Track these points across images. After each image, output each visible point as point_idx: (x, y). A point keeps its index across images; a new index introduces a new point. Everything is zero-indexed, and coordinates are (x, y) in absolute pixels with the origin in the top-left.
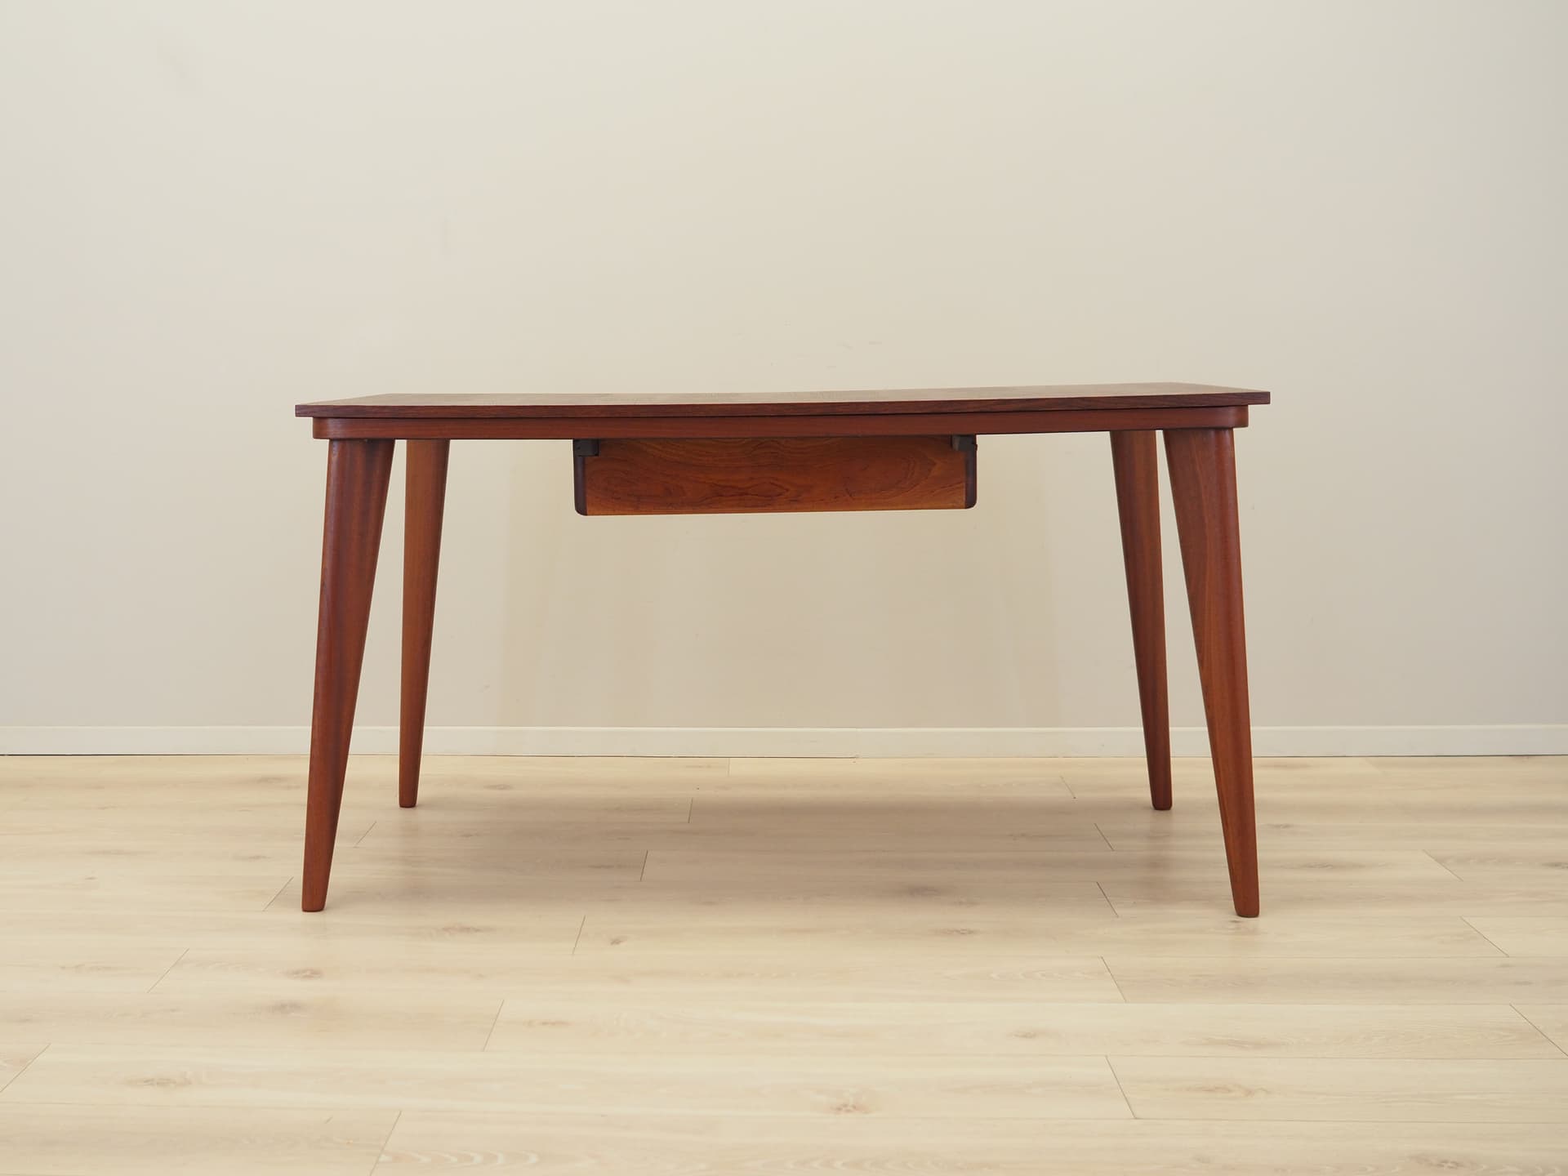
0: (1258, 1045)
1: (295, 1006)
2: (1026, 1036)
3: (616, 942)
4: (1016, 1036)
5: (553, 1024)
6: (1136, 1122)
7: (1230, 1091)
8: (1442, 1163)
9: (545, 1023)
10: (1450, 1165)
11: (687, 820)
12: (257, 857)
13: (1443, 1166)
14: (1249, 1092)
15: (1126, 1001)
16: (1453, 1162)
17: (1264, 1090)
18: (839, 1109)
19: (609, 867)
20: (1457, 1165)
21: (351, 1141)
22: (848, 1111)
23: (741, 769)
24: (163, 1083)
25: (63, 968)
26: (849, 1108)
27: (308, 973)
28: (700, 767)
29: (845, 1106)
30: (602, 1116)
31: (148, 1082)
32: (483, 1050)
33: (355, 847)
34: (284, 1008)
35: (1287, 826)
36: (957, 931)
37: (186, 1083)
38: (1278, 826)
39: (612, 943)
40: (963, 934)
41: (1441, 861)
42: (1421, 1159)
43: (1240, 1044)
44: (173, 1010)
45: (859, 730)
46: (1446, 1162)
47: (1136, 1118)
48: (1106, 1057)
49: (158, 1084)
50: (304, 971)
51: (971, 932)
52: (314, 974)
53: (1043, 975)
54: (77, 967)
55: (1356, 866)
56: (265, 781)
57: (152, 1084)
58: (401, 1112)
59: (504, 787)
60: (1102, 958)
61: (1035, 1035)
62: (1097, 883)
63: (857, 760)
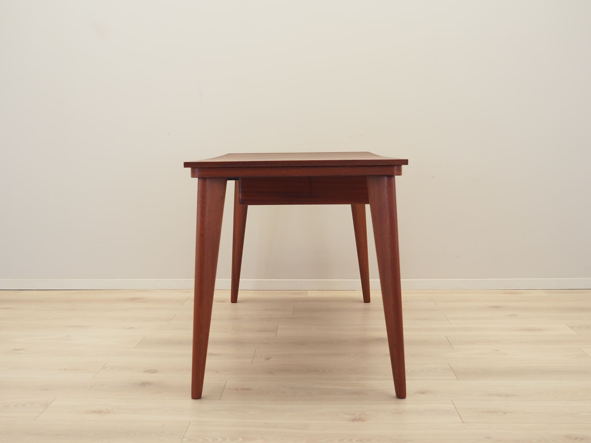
0: (507, 396)
1: (148, 383)
2: (422, 393)
4: (418, 393)
5: (246, 390)
7: (497, 412)
8: (576, 438)
9: (242, 389)
10: (579, 439)
12: (131, 328)
13: (576, 439)
14: (505, 413)
15: (458, 380)
16: (580, 438)
17: (510, 412)
18: (354, 420)
19: (264, 331)
20: (582, 439)
21: (172, 433)
23: (311, 294)
24: (99, 412)
25: (60, 370)
26: (357, 420)
27: (153, 371)
28: (296, 294)
29: (356, 419)
30: (266, 423)
31: (94, 412)
32: (220, 399)
33: (168, 324)
34: (144, 384)
35: (515, 315)
37: (109, 412)
38: (511, 315)
39: (267, 359)
41: (572, 328)
42: (569, 437)
43: (500, 395)
44: (103, 385)
45: (356, 280)
46: (577, 438)
47: (463, 423)
48: (452, 400)
49: (98, 413)
50: (152, 370)
52: (154, 371)
53: (427, 370)
54: (65, 369)
55: (540, 330)
56: (134, 300)
57: (96, 413)
58: (190, 423)
59: (223, 302)
60: (449, 364)
61: (425, 393)
62: (446, 337)
63: (355, 291)
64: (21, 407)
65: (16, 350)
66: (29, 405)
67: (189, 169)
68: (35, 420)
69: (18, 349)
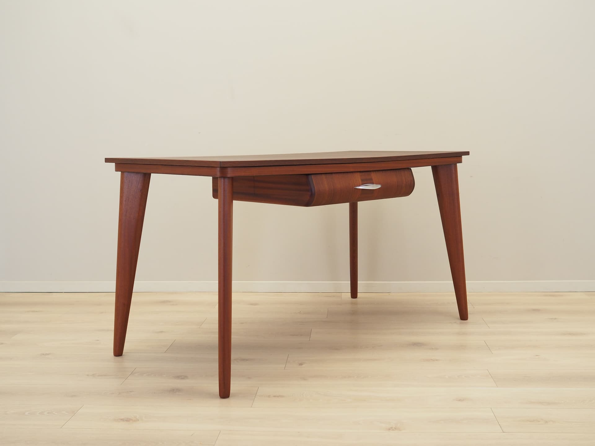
1: (178, 390)
2: (460, 400)
3: (301, 364)
4: (456, 400)
5: (278, 396)
6: (504, 433)
7: (539, 421)
9: (275, 396)
11: (326, 317)
12: (161, 332)
14: (546, 422)
15: (498, 387)
17: (552, 421)
18: (389, 429)
19: (297, 335)
21: (201, 443)
22: (393, 430)
24: (128, 420)
25: (88, 375)
26: (393, 429)
27: (182, 377)
28: (330, 296)
29: (392, 428)
30: (299, 432)
31: (122, 420)
32: (251, 407)
33: (199, 328)
34: (173, 391)
35: (555, 319)
36: (432, 360)
37: (137, 420)
38: (552, 319)
39: (300, 365)
40: (434, 361)
43: (542, 403)
44: (131, 392)
45: (391, 282)
48: (491, 408)
49: (126, 421)
51: (437, 360)
52: (185, 377)
53: (465, 377)
54: (93, 375)
55: (582, 334)
56: (164, 302)
57: (124, 421)
58: (220, 431)
59: (256, 304)
60: (488, 370)
61: (463, 400)
62: (484, 341)
63: (390, 294)
64: (47, 414)
65: (43, 355)
66: (56, 412)
67: (113, 165)
68: (61, 428)
69: (46, 354)
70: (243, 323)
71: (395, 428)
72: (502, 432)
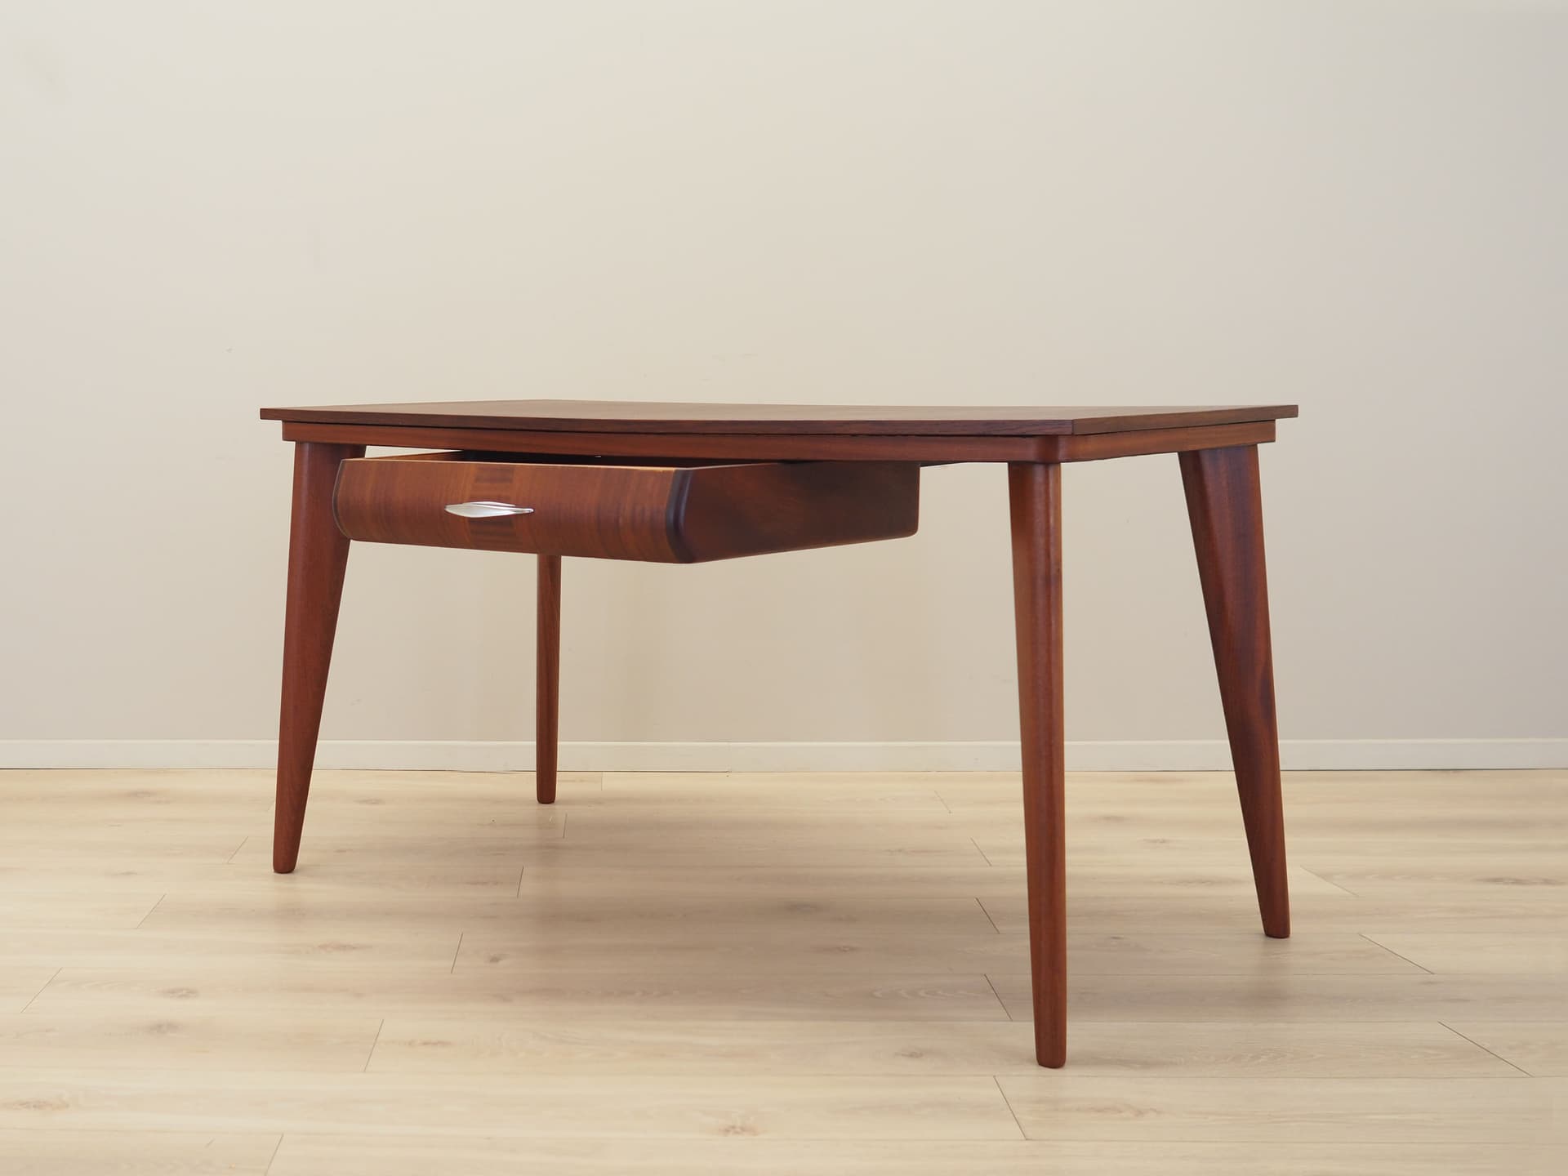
0: (1147, 1065)
1: (172, 1027)
2: (912, 1055)
3: (495, 960)
4: (903, 1055)
5: (435, 1044)
6: (1027, 1143)
7: (1120, 1112)
9: (425, 1044)
11: (562, 836)
12: (129, 874)
14: (1140, 1113)
15: (1012, 1021)
17: (1155, 1111)
18: (727, 1131)
19: (484, 883)
21: (233, 1166)
22: (737, 1133)
23: (613, 783)
24: (38, 1105)
26: (739, 1130)
27: (184, 992)
28: (572, 781)
29: (733, 1127)
30: (489, 1138)
31: (26, 1105)
32: (364, 1071)
33: (228, 863)
34: (160, 1029)
35: (1164, 841)
36: (840, 948)
37: (63, 1106)
38: (1154, 841)
39: (492, 961)
40: (845, 951)
41: (1326, 876)
43: (1128, 1064)
44: (47, 1031)
45: (731, 744)
47: (1027, 1140)
48: (994, 1077)
49: (35, 1106)
50: (182, 990)
51: (852, 949)
52: (189, 993)
53: (928, 993)
55: (1234, 882)
56: (135, 796)
57: (28, 1107)
58: (283, 1136)
59: (377, 802)
60: (985, 975)
61: (921, 1055)
62: (977, 899)
63: (730, 775)
70: (345, 851)
71: (743, 1129)
72: (1023, 1138)
